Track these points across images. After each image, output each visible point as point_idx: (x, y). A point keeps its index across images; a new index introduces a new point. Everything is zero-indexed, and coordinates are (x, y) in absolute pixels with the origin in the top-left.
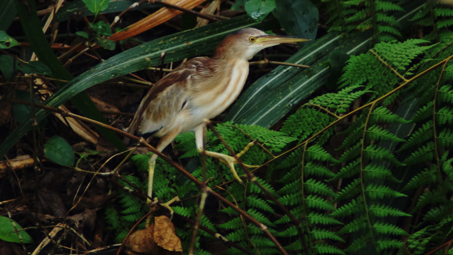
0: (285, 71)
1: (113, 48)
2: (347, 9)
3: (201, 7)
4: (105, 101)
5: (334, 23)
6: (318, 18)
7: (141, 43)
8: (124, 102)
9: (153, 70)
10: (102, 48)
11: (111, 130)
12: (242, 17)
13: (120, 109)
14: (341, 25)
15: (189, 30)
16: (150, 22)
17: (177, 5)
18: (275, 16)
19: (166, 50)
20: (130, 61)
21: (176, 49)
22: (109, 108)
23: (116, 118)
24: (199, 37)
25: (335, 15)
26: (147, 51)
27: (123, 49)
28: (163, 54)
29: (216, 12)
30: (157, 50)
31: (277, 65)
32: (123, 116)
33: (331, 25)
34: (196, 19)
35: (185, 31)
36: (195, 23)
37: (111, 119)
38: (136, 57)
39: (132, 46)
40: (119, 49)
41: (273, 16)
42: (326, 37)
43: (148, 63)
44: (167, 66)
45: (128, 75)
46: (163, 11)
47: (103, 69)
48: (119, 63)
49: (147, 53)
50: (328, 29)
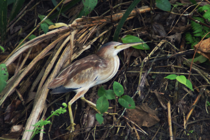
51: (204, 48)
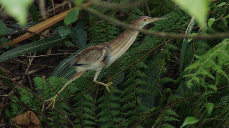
0: (74, 56)
1: (8, 48)
2: (98, 33)
3: (42, 32)
4: (5, 68)
5: (93, 38)
6: (87, 37)
7: (18, 46)
8: (12, 69)
9: (23, 57)
10: (4, 48)
11: (7, 79)
12: (57, 36)
13: (11, 71)
14: (96, 39)
15: (37, 41)
16: (22, 38)
17: (33, 31)
18: (70, 36)
19: (28, 49)
20: (14, 53)
21: (32, 48)
22: (6, 71)
23: (9, 75)
24: (41, 44)
25: (93, 35)
26: (21, 49)
27: (12, 48)
28: (27, 50)
29: (47, 34)
30: (25, 49)
31: (71, 55)
32: (12, 74)
33: (91, 39)
34: (40, 37)
35: (36, 41)
36: (40, 39)
37: (7, 75)
38: (17, 51)
39: (15, 47)
40: (10, 48)
41: (69, 36)
42: (90, 44)
43: (21, 54)
44: (29, 55)
45: (14, 58)
46: (27, 34)
47: (4, 56)
48: (10, 54)
49: (21, 50)
50: (91, 41)
51: (18, 121)
